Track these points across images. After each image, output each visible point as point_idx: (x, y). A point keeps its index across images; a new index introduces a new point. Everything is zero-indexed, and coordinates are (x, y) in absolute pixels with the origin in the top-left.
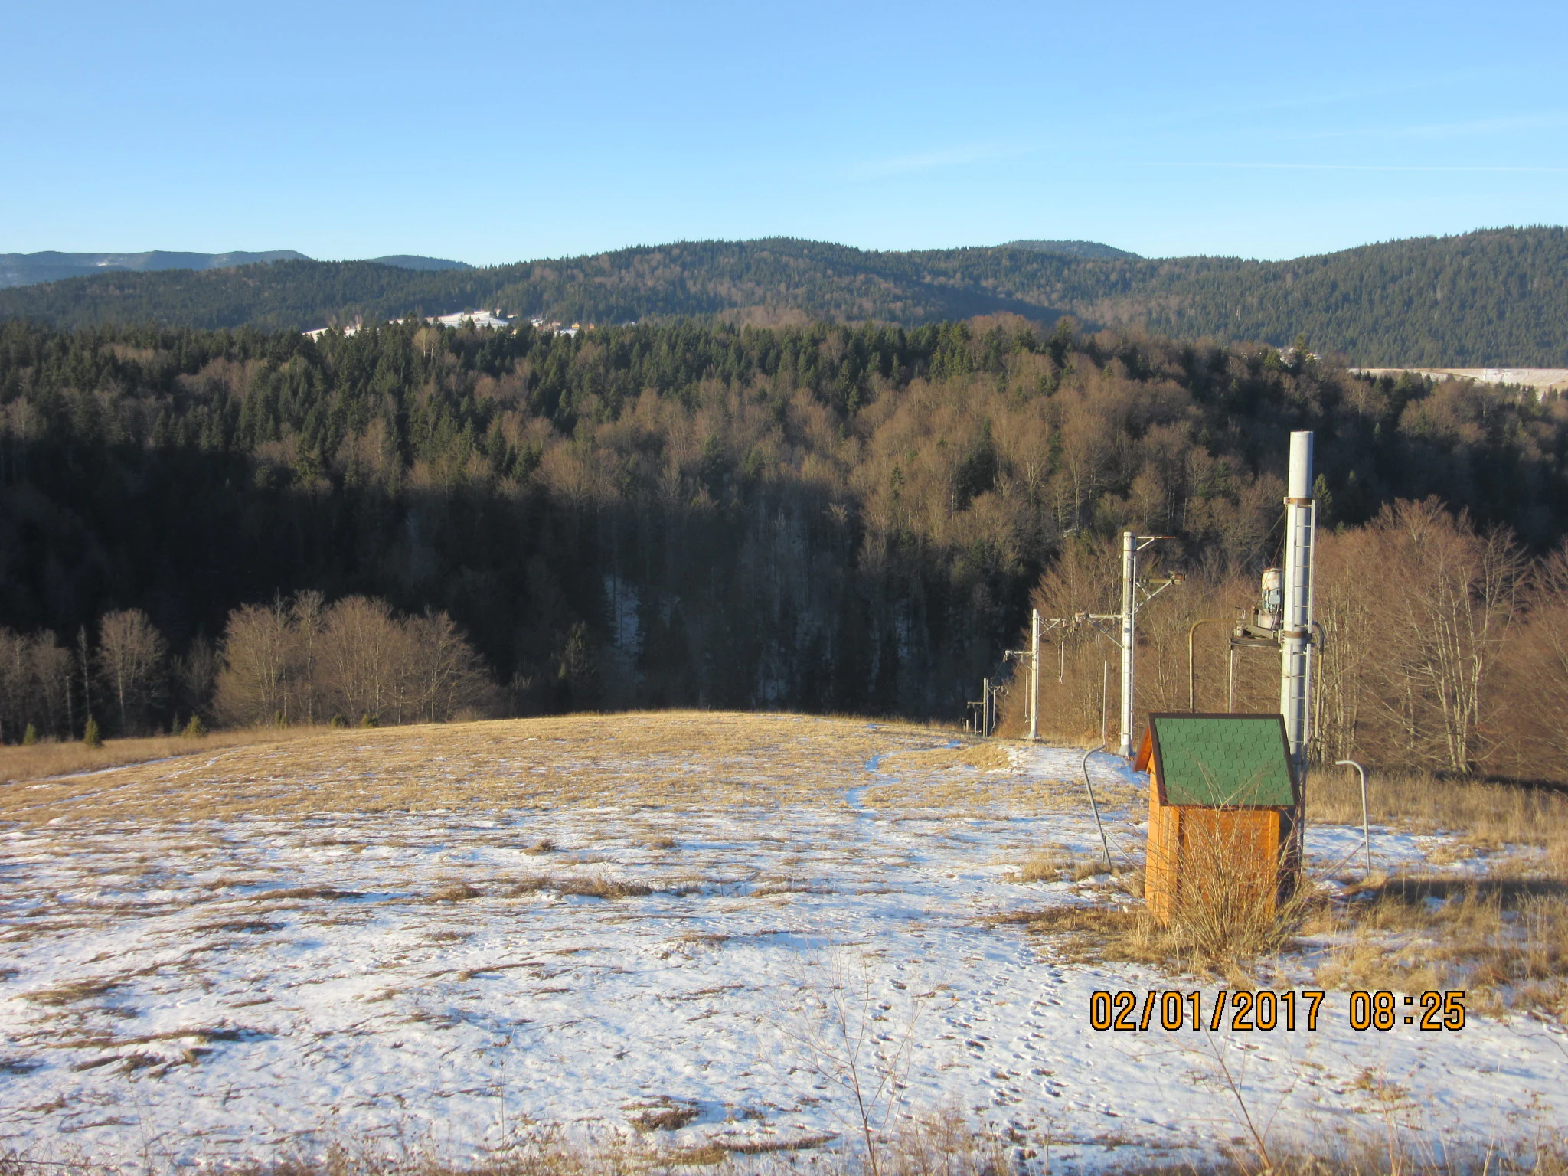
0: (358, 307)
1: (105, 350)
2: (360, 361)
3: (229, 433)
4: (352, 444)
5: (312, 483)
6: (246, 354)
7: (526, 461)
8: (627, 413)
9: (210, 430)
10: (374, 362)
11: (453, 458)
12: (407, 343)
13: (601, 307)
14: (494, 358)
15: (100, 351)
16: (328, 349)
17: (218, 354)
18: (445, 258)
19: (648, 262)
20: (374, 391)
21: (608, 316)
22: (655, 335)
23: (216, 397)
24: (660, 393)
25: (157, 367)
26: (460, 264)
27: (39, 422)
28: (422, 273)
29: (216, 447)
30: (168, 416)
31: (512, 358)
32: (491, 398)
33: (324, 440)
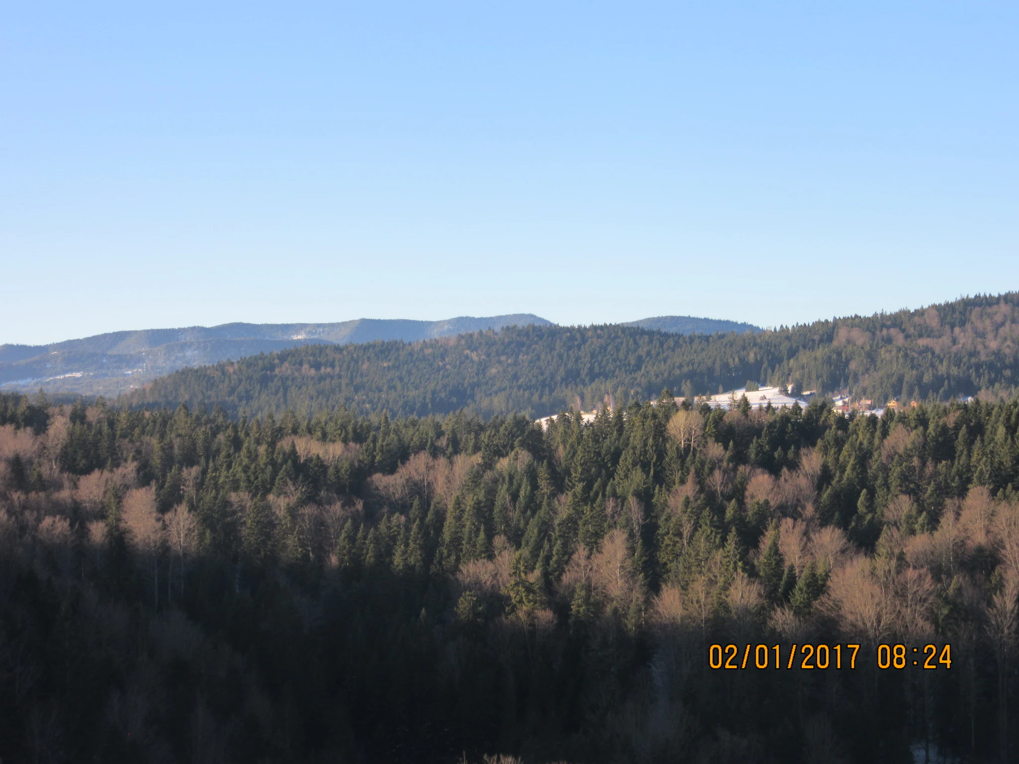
0: (609, 385)
1: (285, 444)
2: (598, 454)
3: (430, 546)
4: (583, 562)
5: (529, 614)
6: (456, 447)
7: (808, 585)
8: (947, 519)
9: (407, 545)
10: (616, 456)
11: (712, 582)
12: (660, 431)
13: (927, 378)
14: (774, 449)
15: (279, 445)
16: (559, 439)
17: (421, 447)
18: (723, 318)
19: (990, 316)
20: (614, 495)
21: (936, 391)
22: (989, 414)
23: (416, 502)
24: (993, 493)
25: (346, 465)
26: (744, 325)
27: (202, 535)
28: (692, 340)
29: (413, 568)
30: (356, 528)
31: (798, 448)
32: (767, 502)
33: (548, 558)
